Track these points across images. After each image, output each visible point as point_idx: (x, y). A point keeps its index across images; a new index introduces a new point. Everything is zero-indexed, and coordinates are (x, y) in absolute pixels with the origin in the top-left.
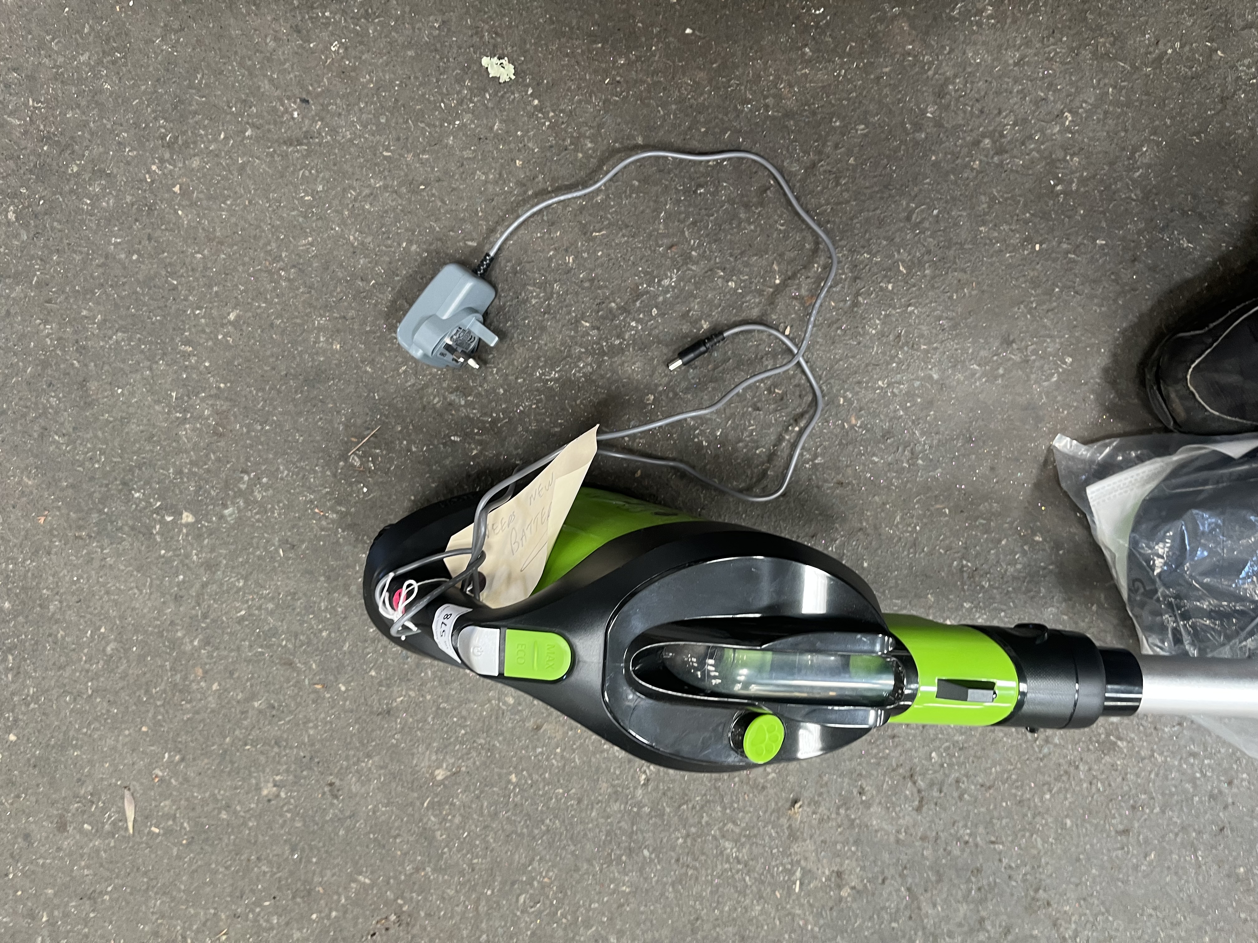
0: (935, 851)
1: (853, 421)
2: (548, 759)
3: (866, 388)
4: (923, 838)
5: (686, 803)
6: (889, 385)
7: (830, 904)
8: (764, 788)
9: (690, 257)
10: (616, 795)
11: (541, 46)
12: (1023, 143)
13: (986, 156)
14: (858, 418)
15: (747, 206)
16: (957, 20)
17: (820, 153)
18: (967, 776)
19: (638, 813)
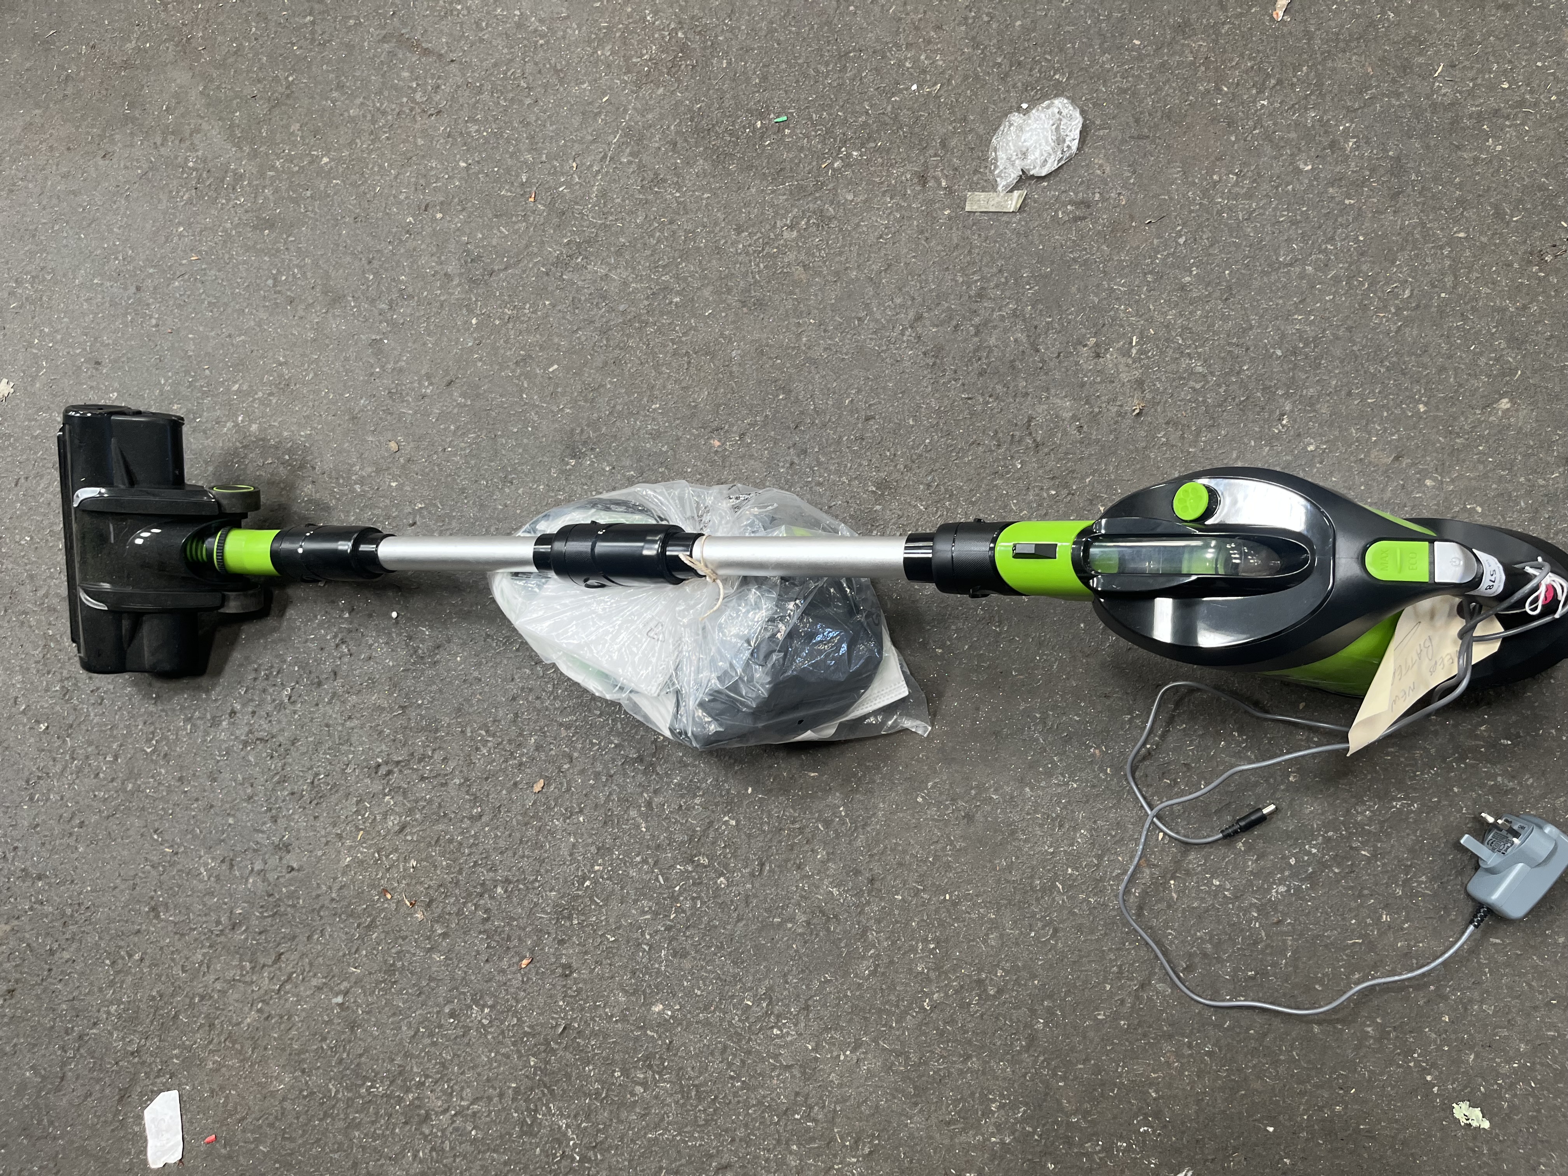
0: (1016, 386)
1: (1097, 751)
2: (1385, 430)
3: (1087, 781)
4: (1026, 394)
5: (1241, 402)
6: (1067, 784)
7: (1105, 329)
8: (1167, 423)
9: (1258, 911)
10: (1312, 403)
11: (1424, 1133)
12: (962, 987)
13: (992, 979)
14: (1093, 755)
15: (1205, 955)
16: (1021, 1102)
17: (1137, 997)
18: (991, 451)
19: (1289, 388)
